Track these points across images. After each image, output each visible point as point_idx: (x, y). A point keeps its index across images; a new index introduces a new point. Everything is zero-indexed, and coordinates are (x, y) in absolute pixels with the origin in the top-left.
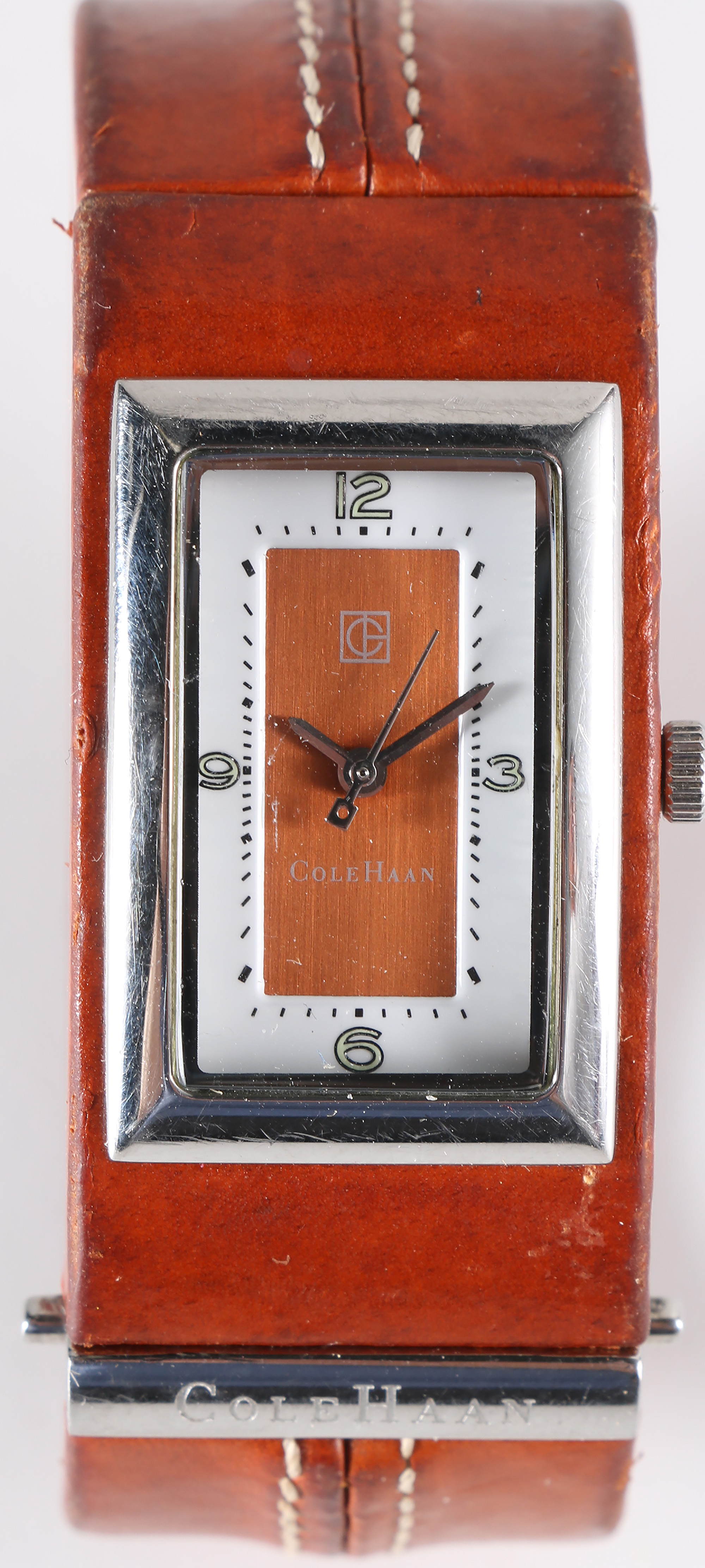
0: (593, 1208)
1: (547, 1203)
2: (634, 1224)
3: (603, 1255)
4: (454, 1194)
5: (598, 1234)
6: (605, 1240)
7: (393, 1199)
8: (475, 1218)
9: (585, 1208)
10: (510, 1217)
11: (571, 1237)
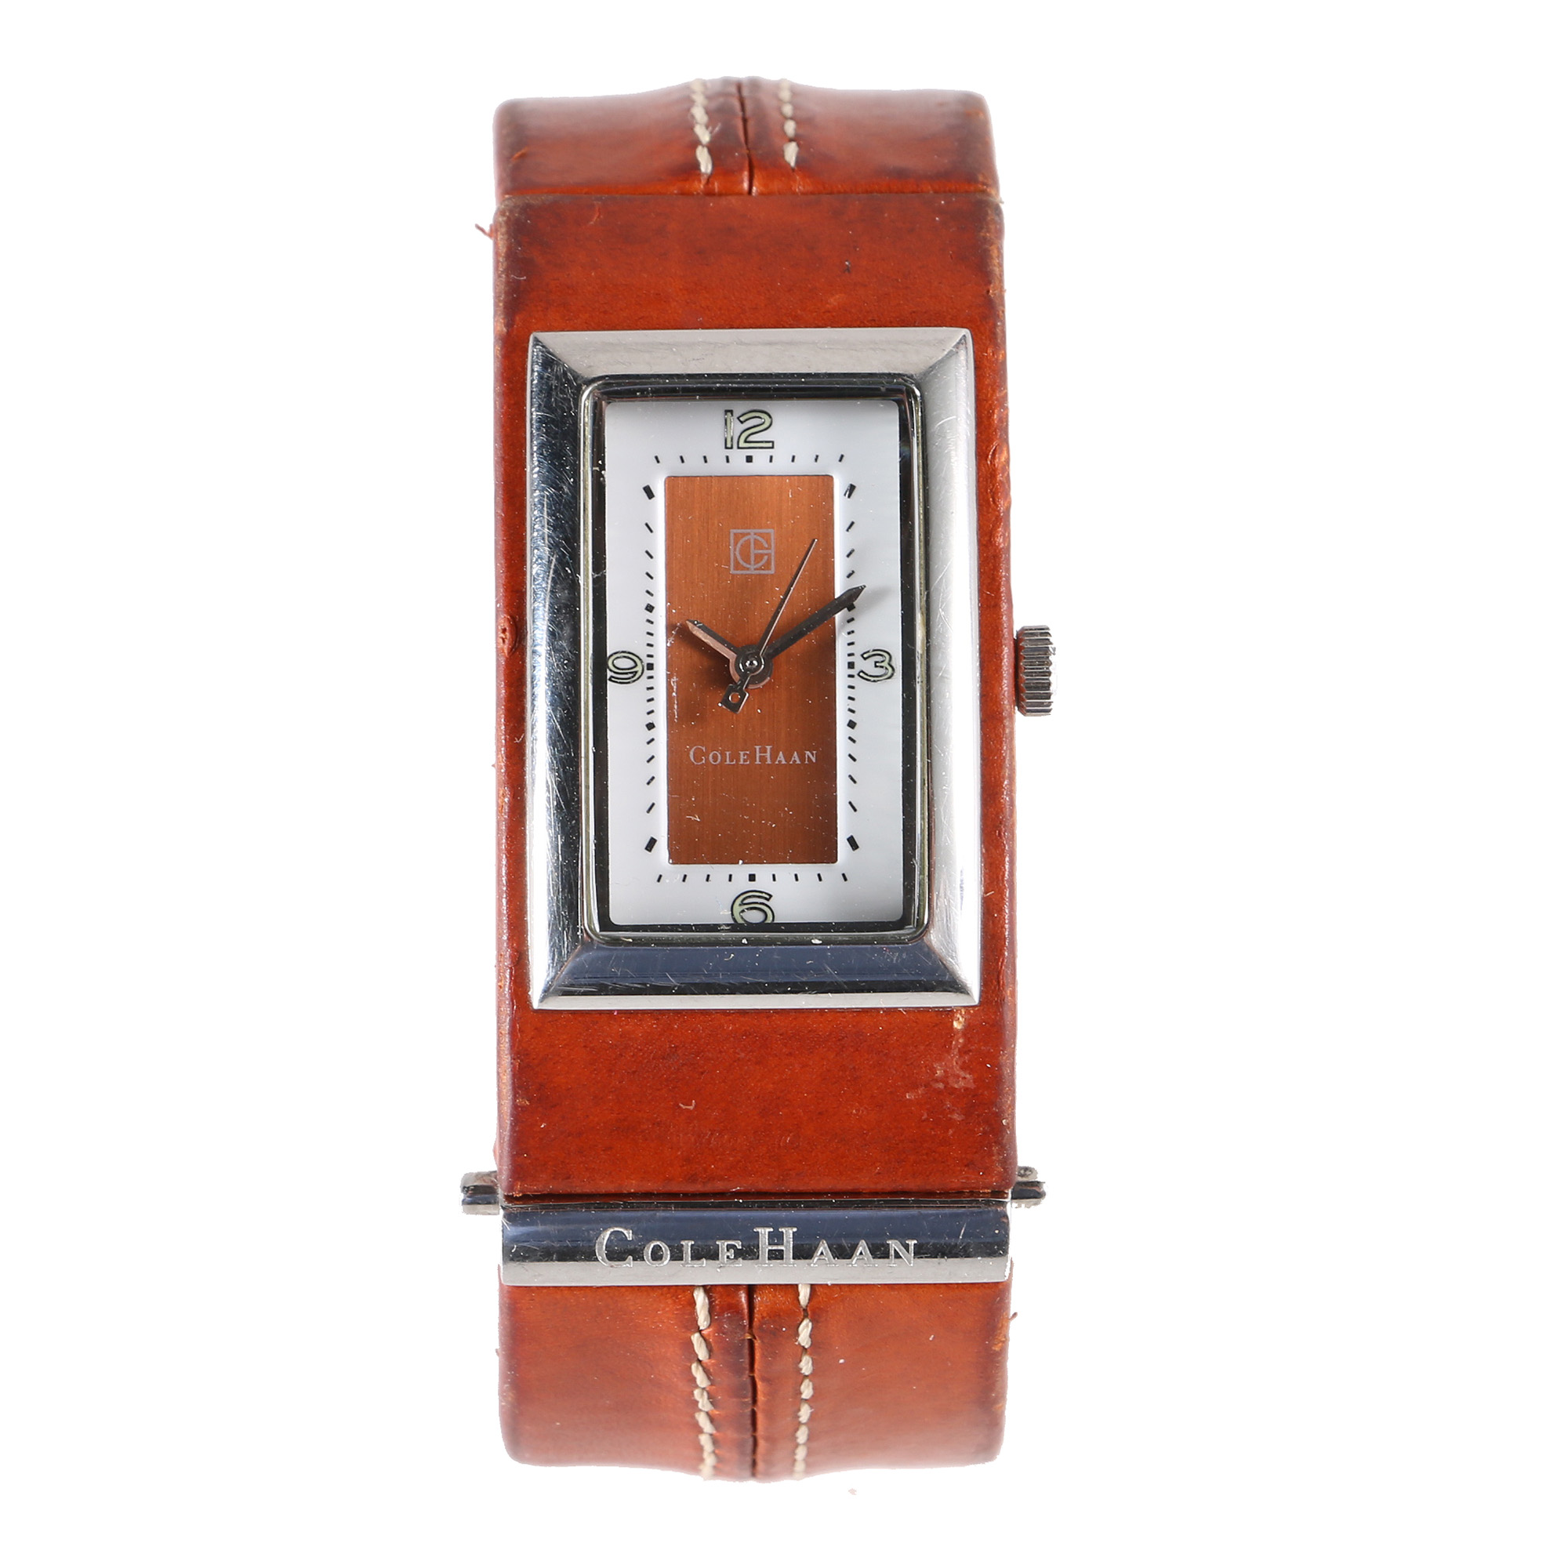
0: (963, 1051)
1: (922, 1048)
2: (1000, 1067)
3: (974, 1096)
4: (839, 1040)
5: (968, 1076)
6: (974, 1082)
7: (785, 1045)
8: (858, 1062)
9: (956, 1051)
10: (890, 1061)
11: (944, 1080)
